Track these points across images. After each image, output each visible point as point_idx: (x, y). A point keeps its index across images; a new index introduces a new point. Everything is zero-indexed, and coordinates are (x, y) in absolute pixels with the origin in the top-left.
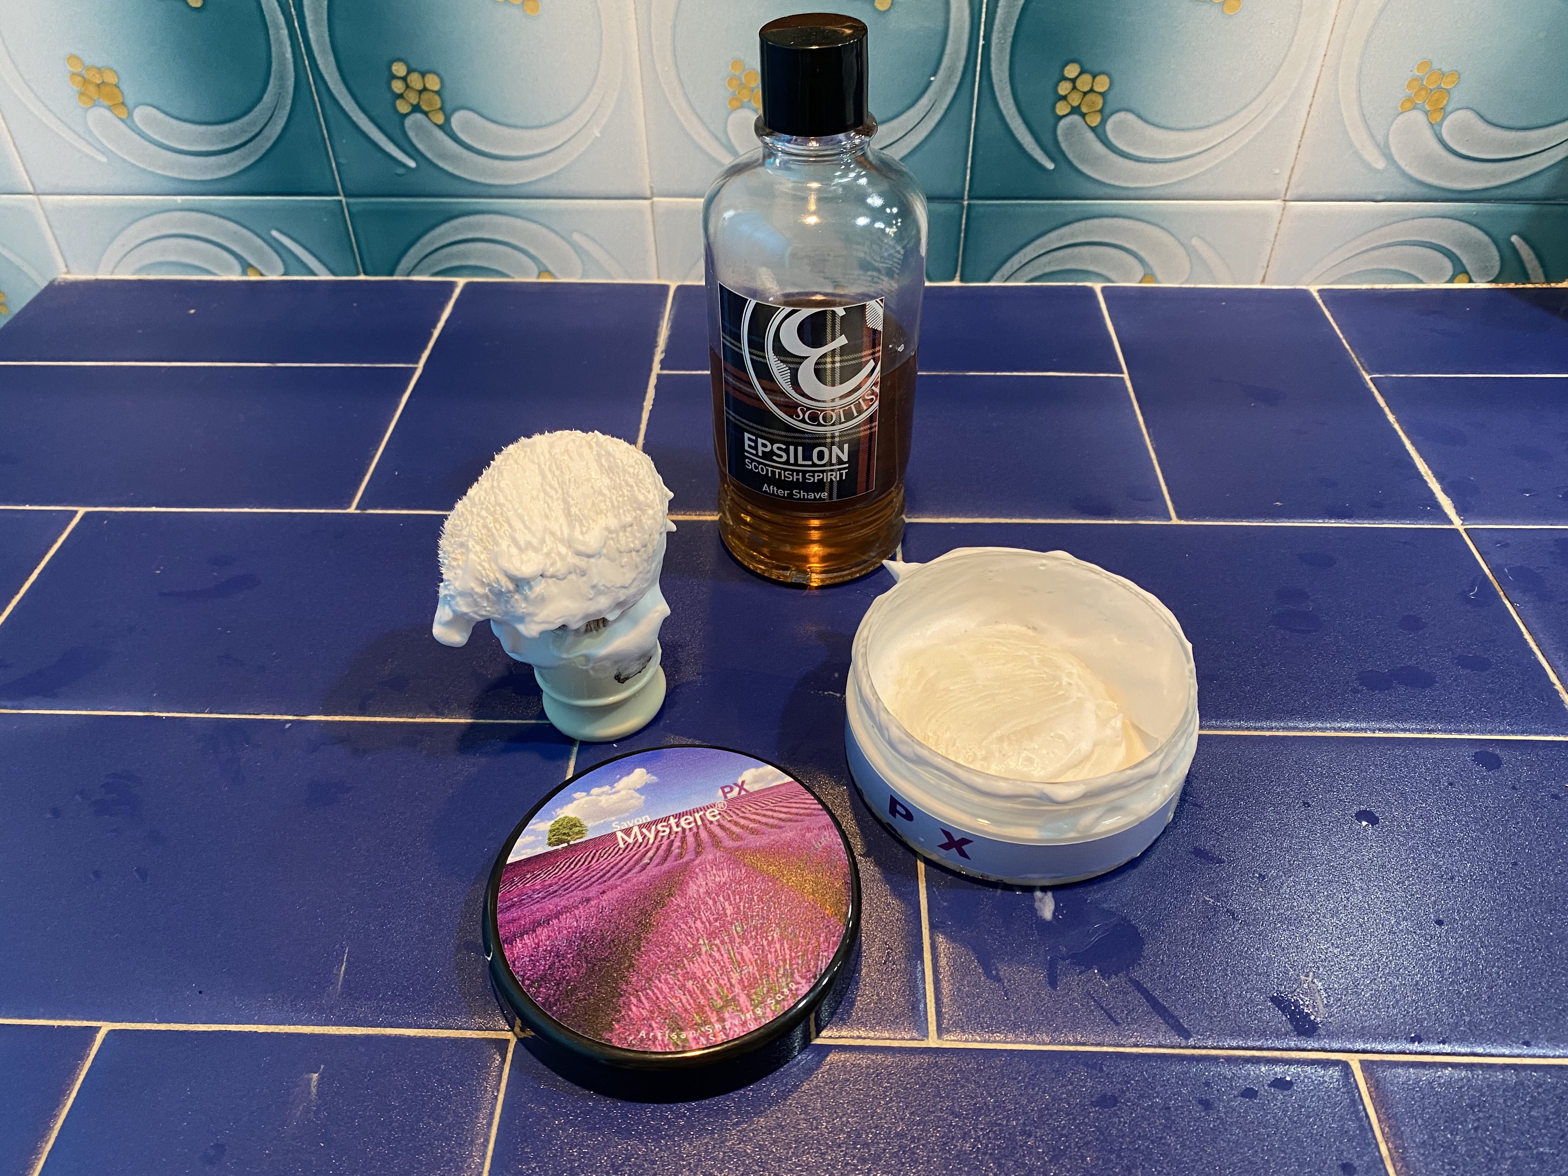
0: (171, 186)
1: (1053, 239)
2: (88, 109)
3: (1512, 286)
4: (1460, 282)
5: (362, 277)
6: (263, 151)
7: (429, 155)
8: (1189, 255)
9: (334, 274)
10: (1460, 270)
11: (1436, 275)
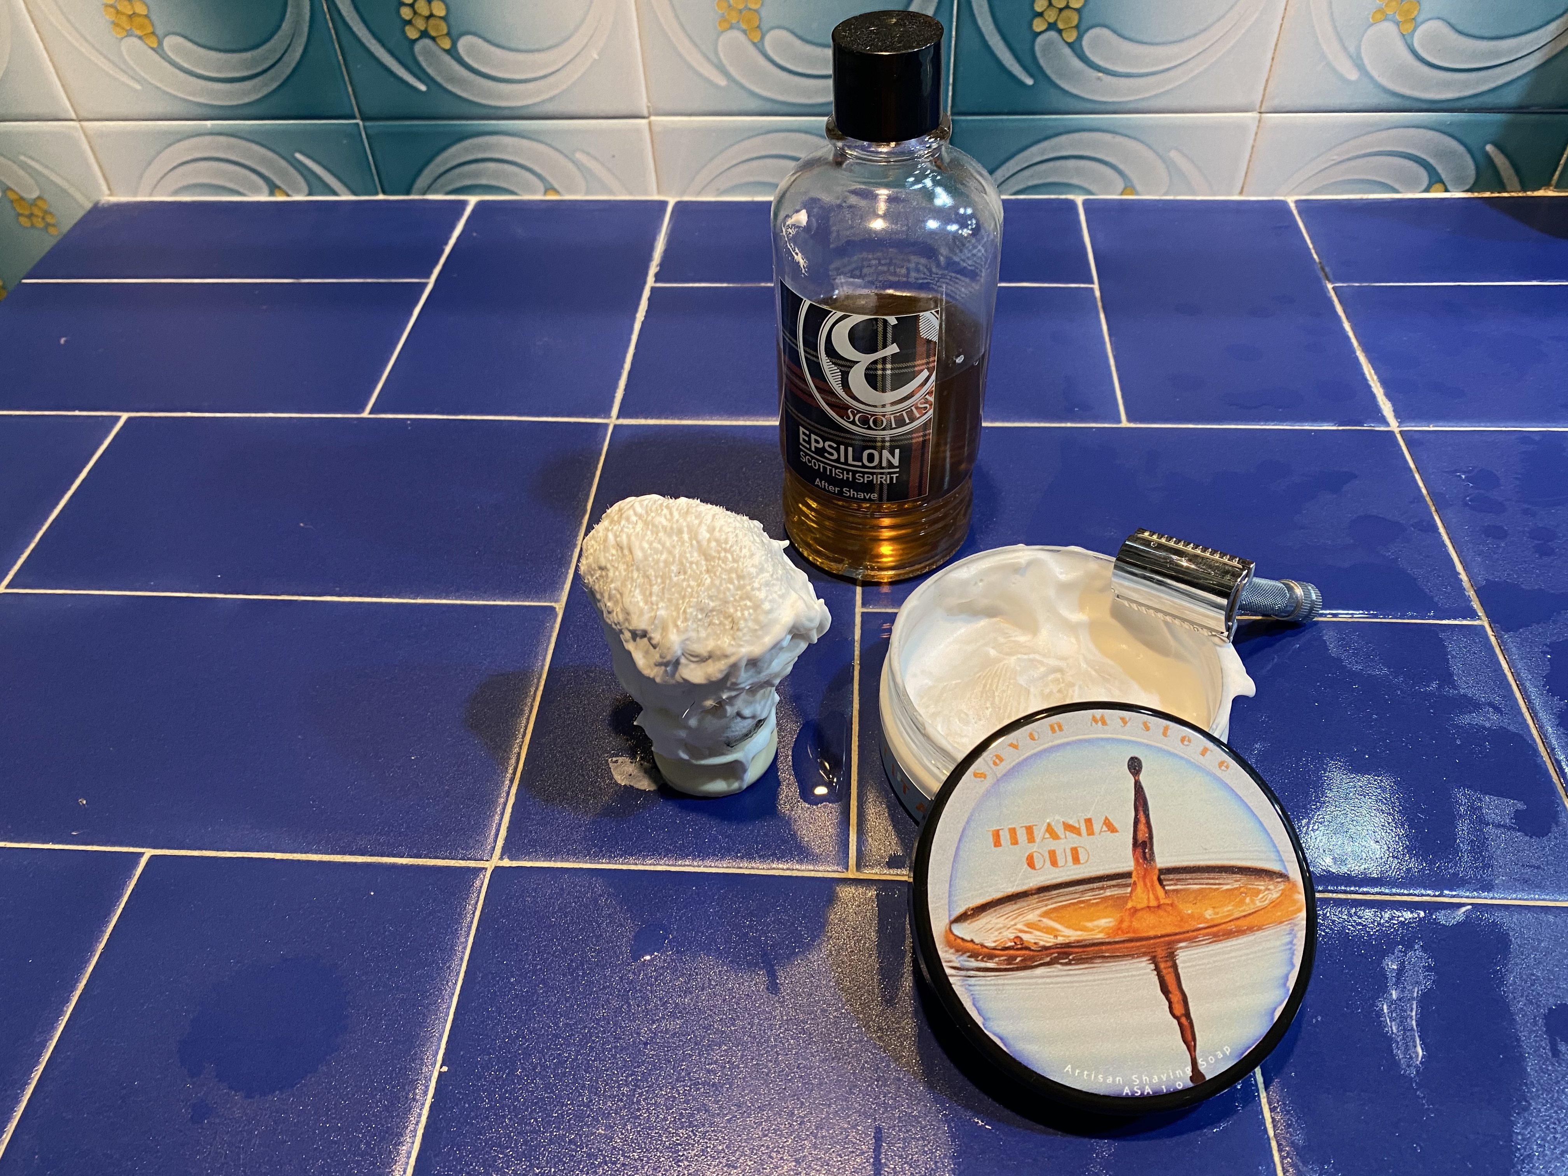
0: (201, 111)
1: (1035, 153)
2: (122, 38)
3: (1487, 194)
4: (1436, 191)
5: (381, 197)
6: (284, 77)
7: (439, 79)
8: (1167, 168)
9: (355, 193)
10: (1435, 180)
11: (1411, 185)
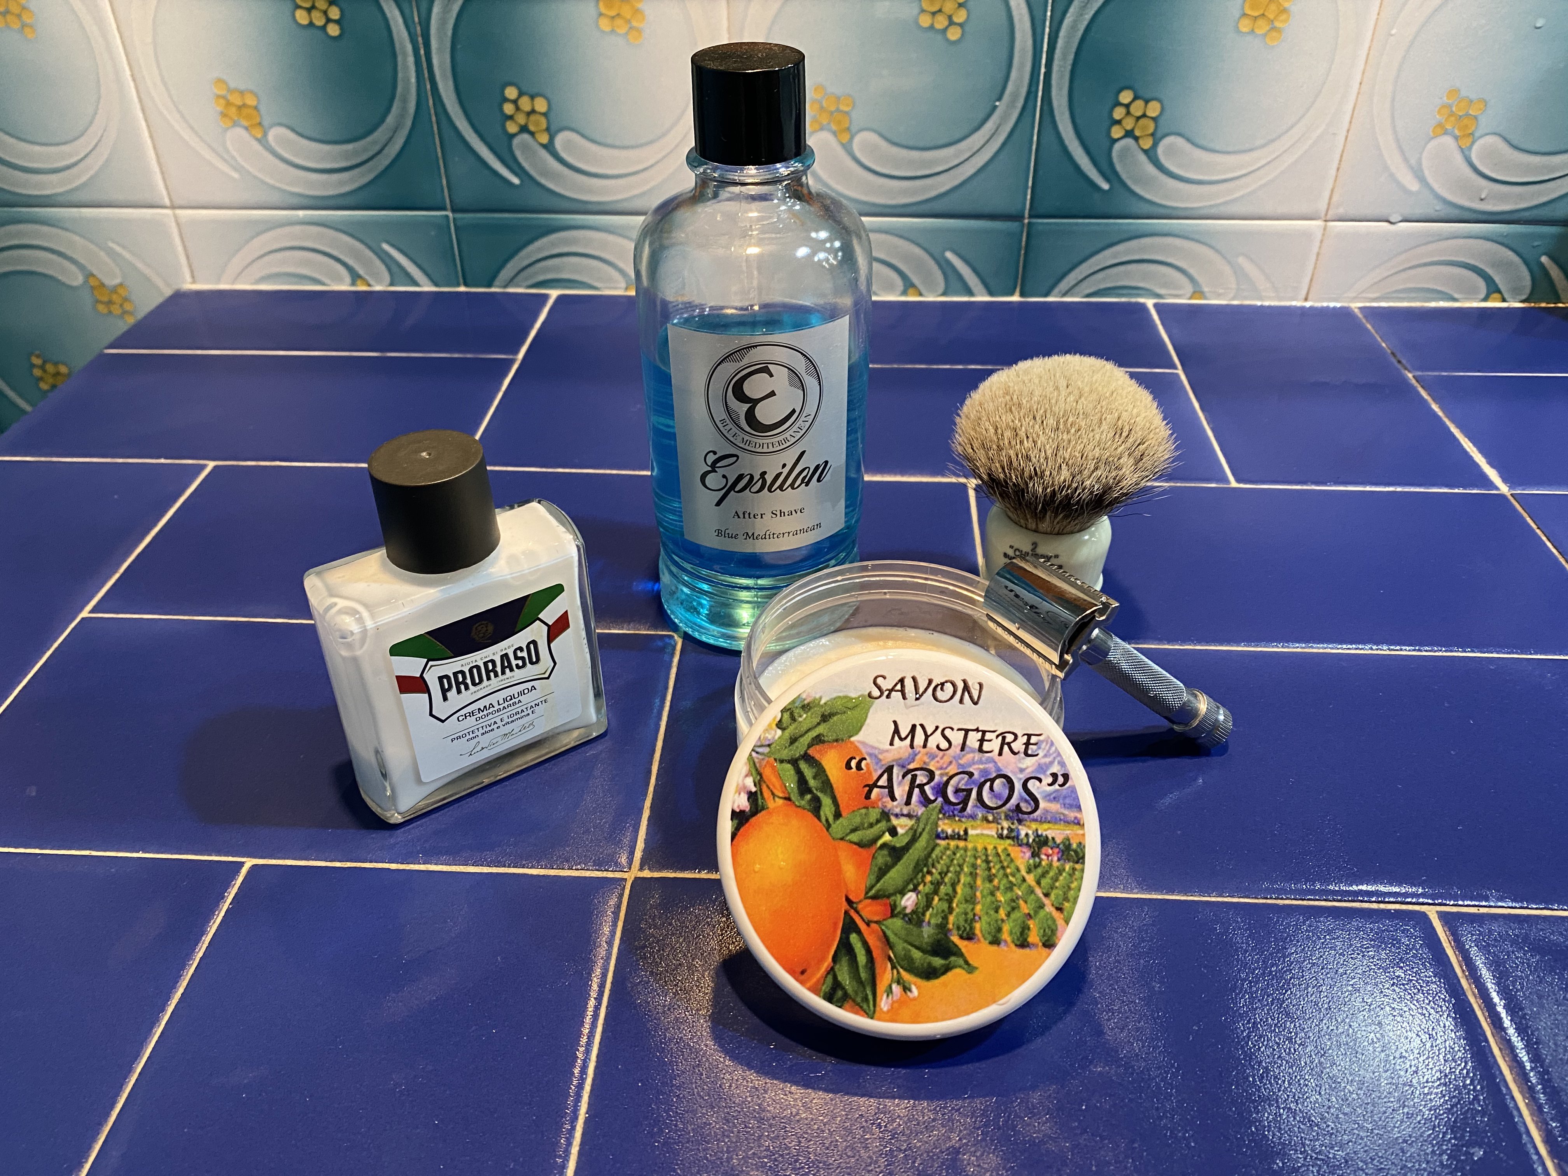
0: (295, 201)
1: (1107, 257)
2: (228, 129)
3: (1543, 305)
4: (1493, 301)
5: (462, 289)
6: (382, 169)
7: (533, 173)
8: (1235, 273)
9: (436, 285)
10: (1493, 289)
11: (1470, 293)
